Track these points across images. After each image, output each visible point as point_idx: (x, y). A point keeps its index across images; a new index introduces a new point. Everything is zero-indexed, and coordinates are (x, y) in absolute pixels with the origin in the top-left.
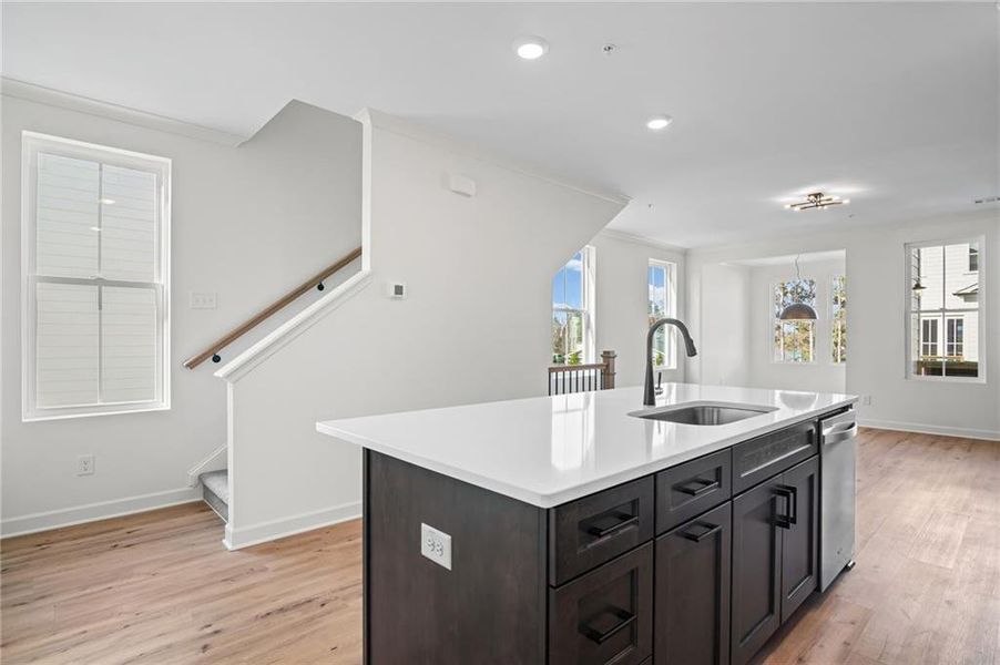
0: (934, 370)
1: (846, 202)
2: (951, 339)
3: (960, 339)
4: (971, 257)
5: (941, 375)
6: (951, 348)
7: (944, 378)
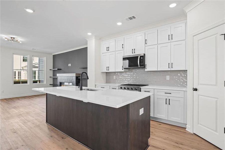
0: (16, 83)
1: (21, 42)
2: (19, 76)
3: (20, 76)
4: (23, 59)
5: (20, 83)
6: (18, 78)
7: (21, 84)
